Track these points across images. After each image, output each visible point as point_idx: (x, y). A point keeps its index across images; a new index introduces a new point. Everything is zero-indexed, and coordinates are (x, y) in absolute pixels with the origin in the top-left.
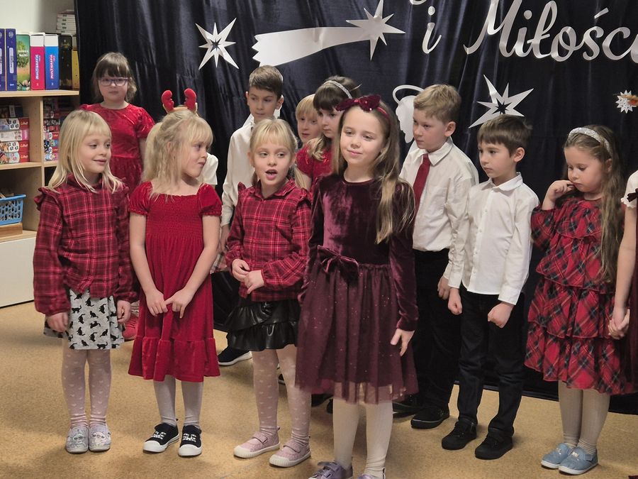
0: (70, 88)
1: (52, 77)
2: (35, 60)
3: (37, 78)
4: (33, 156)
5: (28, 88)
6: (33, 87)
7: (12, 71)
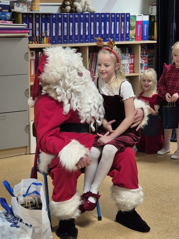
0: (153, 40)
1: (145, 35)
2: (138, 27)
3: (138, 35)
4: (135, 71)
5: (134, 40)
6: (136, 40)
7: (128, 32)
